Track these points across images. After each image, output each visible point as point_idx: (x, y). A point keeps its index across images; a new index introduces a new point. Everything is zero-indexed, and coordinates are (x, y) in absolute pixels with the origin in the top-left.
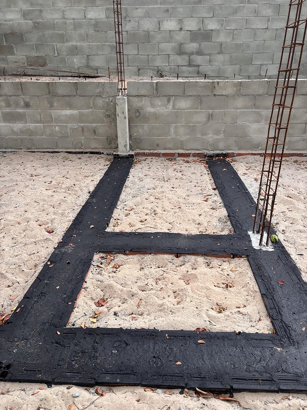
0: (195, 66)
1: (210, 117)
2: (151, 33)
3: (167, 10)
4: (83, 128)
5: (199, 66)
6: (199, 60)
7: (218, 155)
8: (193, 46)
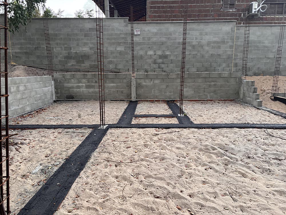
0: (161, 68)
1: (167, 86)
2: (143, 56)
3: (149, 48)
4: (117, 91)
5: (163, 68)
6: (163, 66)
7: (171, 101)
8: (160, 61)
